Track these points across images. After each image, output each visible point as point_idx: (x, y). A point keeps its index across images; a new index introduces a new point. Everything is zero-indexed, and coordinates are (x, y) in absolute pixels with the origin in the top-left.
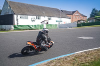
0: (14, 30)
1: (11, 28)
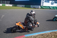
1: (39, 7)
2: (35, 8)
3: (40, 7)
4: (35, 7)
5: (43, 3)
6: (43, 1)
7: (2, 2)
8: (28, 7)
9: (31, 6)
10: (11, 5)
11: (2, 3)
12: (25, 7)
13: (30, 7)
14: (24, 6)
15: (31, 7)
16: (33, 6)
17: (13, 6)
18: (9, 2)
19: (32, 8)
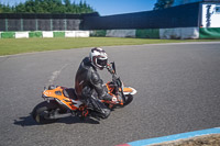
0: (199, 39)
1: (193, 34)
2: (179, 39)
3: (197, 33)
4: (178, 35)
5: (208, 15)
6: (209, 7)
7: (54, 24)
8: (148, 37)
9: (161, 31)
10: (86, 34)
11: (54, 29)
12: (138, 36)
13: (158, 33)
14: (134, 32)
15: (161, 35)
16: (170, 30)
17: (91, 35)
18: (78, 22)
19: (165, 38)
